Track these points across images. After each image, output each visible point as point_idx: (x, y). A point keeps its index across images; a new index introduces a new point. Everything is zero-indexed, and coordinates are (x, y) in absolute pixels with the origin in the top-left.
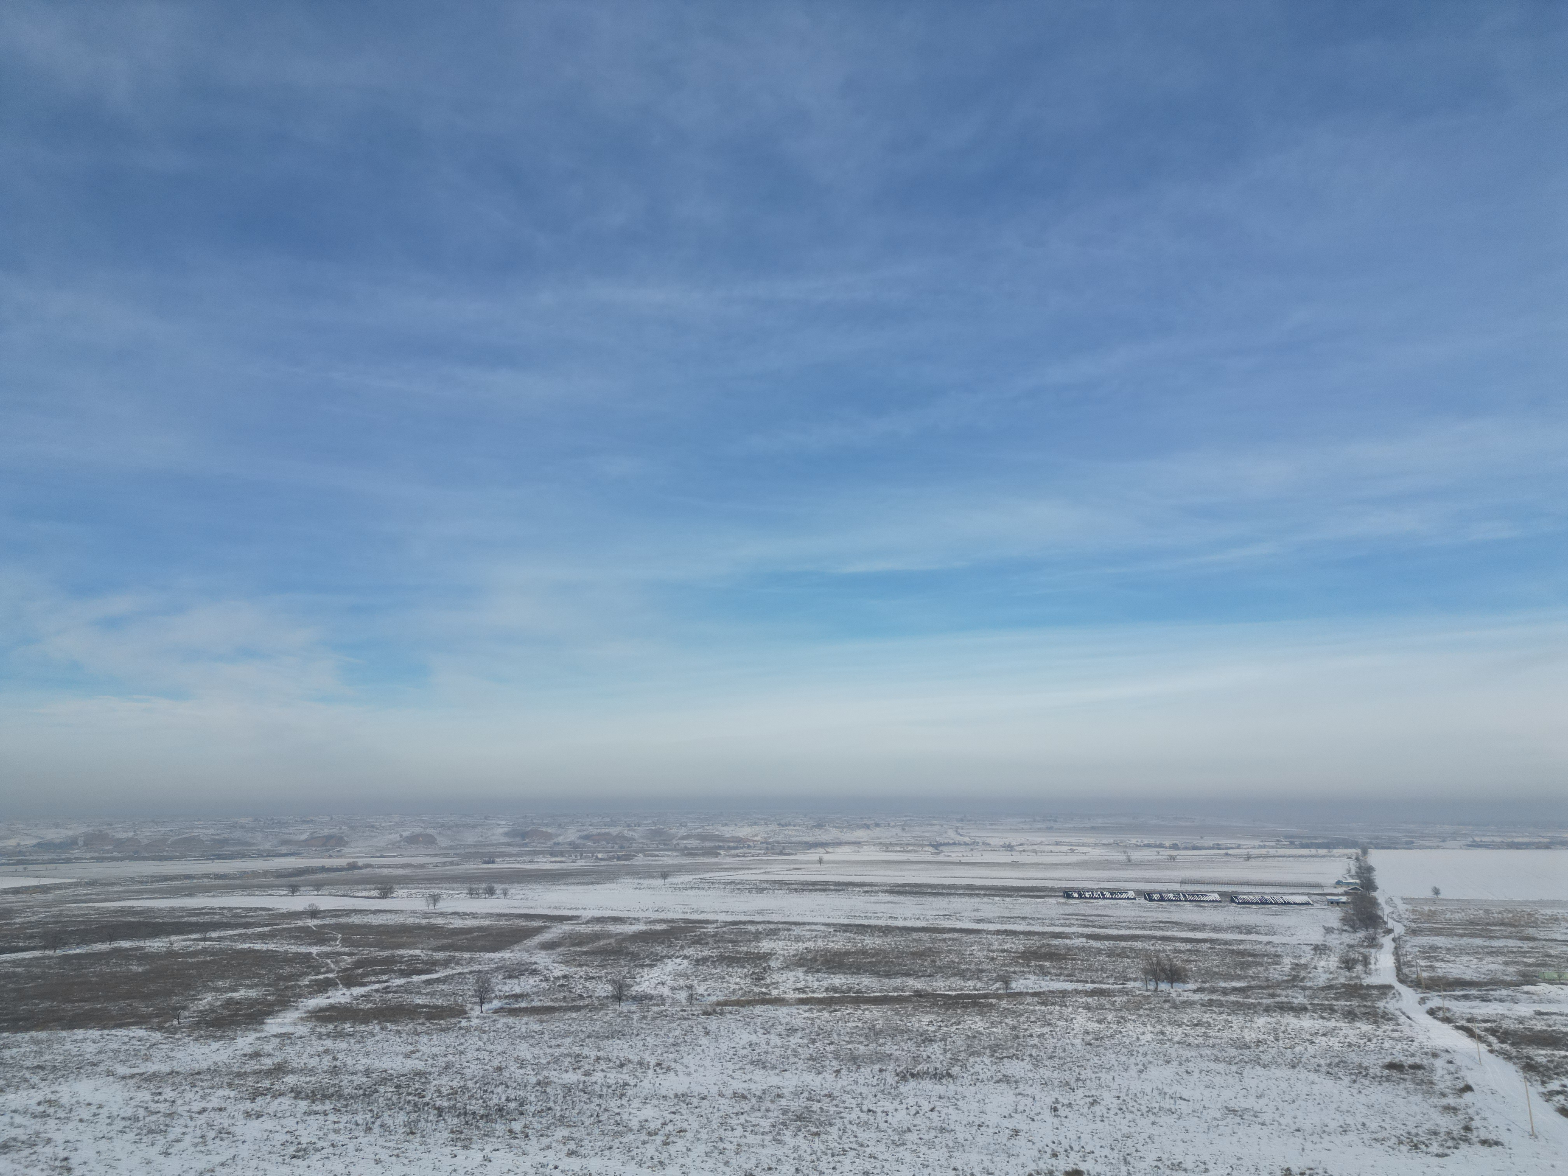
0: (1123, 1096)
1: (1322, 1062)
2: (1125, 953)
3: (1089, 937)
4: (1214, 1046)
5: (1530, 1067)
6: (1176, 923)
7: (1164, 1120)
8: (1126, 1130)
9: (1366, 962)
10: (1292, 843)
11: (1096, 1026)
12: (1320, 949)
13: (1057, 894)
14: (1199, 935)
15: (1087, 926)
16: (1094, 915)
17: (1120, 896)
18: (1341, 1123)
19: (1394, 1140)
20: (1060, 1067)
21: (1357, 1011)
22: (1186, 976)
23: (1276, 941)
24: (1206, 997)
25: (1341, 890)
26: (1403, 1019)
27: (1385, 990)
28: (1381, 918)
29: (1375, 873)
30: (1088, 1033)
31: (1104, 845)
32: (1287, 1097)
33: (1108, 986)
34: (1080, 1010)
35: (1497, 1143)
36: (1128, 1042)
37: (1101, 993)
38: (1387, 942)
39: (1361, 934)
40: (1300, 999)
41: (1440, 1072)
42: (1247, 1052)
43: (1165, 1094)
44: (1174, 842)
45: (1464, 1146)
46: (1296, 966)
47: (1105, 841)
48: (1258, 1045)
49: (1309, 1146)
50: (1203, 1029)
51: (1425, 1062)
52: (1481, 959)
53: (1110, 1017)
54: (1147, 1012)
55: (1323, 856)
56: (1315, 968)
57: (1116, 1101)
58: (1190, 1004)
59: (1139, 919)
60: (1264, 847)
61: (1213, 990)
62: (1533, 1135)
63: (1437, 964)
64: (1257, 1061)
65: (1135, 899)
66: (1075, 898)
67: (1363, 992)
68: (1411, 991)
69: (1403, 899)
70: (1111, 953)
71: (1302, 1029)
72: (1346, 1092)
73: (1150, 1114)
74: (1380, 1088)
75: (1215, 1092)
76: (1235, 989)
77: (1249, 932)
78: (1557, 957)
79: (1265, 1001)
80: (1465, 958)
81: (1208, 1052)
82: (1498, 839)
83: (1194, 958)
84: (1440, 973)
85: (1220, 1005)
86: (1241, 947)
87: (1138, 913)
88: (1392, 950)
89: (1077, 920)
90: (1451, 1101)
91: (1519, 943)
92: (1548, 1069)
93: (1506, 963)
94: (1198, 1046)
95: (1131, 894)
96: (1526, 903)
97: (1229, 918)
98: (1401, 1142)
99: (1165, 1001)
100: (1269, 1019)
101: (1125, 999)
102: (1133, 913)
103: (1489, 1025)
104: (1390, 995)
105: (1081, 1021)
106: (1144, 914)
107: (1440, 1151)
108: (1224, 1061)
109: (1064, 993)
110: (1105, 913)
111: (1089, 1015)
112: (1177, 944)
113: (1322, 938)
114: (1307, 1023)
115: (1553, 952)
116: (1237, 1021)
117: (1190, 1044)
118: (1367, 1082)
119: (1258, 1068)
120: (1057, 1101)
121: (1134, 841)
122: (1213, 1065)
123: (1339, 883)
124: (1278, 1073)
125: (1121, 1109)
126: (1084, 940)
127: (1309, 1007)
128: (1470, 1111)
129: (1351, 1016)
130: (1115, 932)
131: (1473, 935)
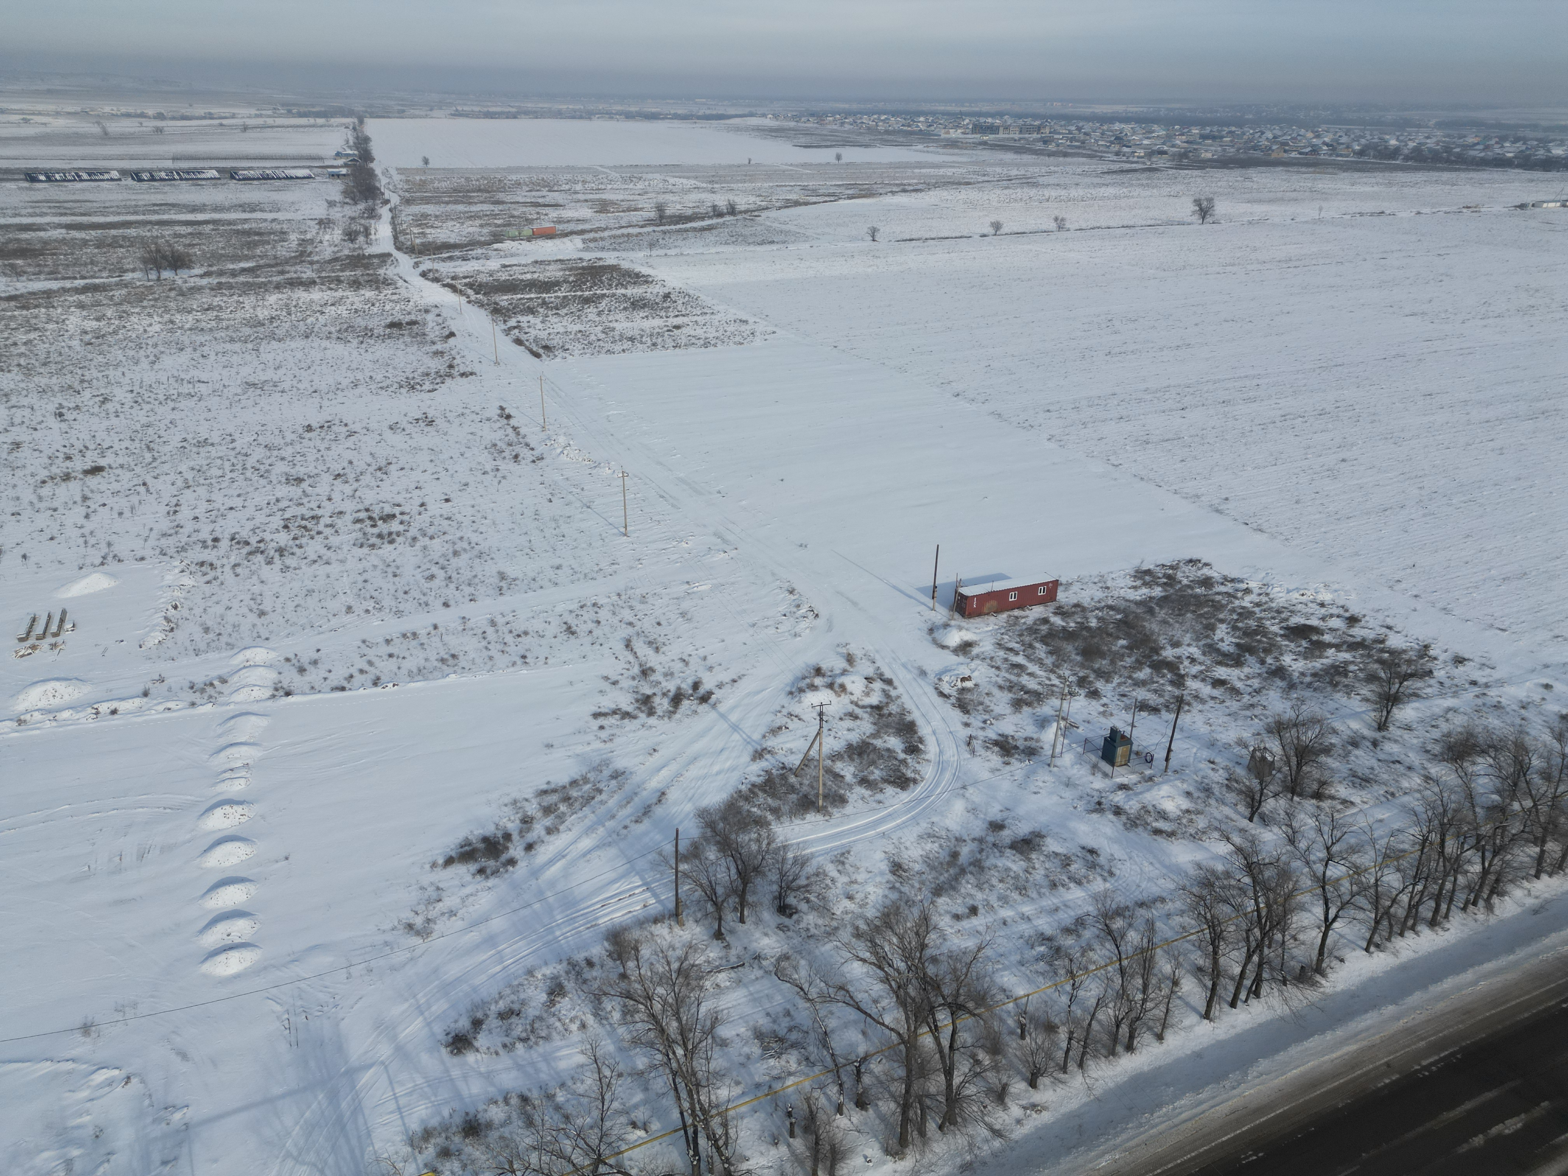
0: (136, 389)
1: (333, 329)
2: (117, 242)
3: (69, 227)
4: (227, 328)
5: (496, 311)
6: (173, 205)
7: (184, 404)
8: (144, 420)
9: (367, 233)
10: (289, 111)
11: (95, 324)
12: (324, 223)
13: (16, 177)
14: (200, 217)
15: (65, 214)
16: (72, 201)
17: (101, 177)
18: (352, 379)
19: (396, 386)
20: (59, 372)
21: (361, 280)
22: (190, 261)
23: (281, 218)
24: (214, 281)
25: (340, 162)
26: (400, 283)
27: (384, 257)
28: (379, 189)
29: (372, 144)
30: (86, 333)
31: (69, 113)
32: (303, 365)
33: (102, 280)
34: (72, 309)
35: (472, 374)
36: (134, 336)
37: (95, 288)
38: (385, 212)
39: (362, 206)
40: (308, 273)
41: (431, 324)
42: (261, 329)
43: (182, 380)
44: (159, 111)
45: (448, 381)
46: (303, 242)
47: (70, 109)
48: (271, 322)
49: (326, 403)
50: (215, 313)
51: (419, 318)
52: (463, 223)
53: (109, 313)
54: (152, 303)
55: (321, 126)
56: (321, 242)
57: (129, 395)
58: (199, 289)
59: (128, 203)
60: (260, 116)
61: (221, 273)
62: (497, 363)
63: (428, 231)
64: (273, 337)
65: (120, 180)
66: (41, 181)
67: (366, 261)
68: (406, 256)
69: (397, 169)
70: (100, 244)
71: (312, 301)
72: (355, 353)
73: (169, 401)
74: (383, 345)
75: (234, 371)
76: (244, 270)
77: (253, 211)
78: (519, 217)
79: (274, 279)
80: (450, 223)
81: (223, 334)
82: (477, 109)
83: (196, 241)
84: (430, 238)
85: (230, 287)
86: (246, 226)
87: (125, 196)
88: (389, 219)
89: (50, 207)
90: (439, 347)
91: (492, 207)
92: (508, 310)
93: (481, 226)
94: (211, 330)
95: (115, 174)
96: (497, 170)
97: (230, 196)
98: (401, 387)
99: (171, 290)
100: (280, 296)
101: (124, 292)
102: (120, 197)
103: (468, 280)
104: (389, 262)
105: (75, 320)
106: (134, 197)
107: (431, 387)
108: (240, 340)
109: (48, 294)
110: (85, 198)
111: (84, 313)
112: (177, 228)
113: (325, 212)
114: (317, 295)
115: (516, 213)
116: (249, 301)
117: (202, 329)
118: (372, 342)
119: (273, 342)
120: (61, 406)
121: (107, 109)
122: (228, 346)
123: (338, 155)
124: (293, 345)
125: (136, 402)
126: (63, 231)
127: (318, 280)
128: (453, 352)
129: (356, 284)
130: (101, 219)
131: (456, 202)
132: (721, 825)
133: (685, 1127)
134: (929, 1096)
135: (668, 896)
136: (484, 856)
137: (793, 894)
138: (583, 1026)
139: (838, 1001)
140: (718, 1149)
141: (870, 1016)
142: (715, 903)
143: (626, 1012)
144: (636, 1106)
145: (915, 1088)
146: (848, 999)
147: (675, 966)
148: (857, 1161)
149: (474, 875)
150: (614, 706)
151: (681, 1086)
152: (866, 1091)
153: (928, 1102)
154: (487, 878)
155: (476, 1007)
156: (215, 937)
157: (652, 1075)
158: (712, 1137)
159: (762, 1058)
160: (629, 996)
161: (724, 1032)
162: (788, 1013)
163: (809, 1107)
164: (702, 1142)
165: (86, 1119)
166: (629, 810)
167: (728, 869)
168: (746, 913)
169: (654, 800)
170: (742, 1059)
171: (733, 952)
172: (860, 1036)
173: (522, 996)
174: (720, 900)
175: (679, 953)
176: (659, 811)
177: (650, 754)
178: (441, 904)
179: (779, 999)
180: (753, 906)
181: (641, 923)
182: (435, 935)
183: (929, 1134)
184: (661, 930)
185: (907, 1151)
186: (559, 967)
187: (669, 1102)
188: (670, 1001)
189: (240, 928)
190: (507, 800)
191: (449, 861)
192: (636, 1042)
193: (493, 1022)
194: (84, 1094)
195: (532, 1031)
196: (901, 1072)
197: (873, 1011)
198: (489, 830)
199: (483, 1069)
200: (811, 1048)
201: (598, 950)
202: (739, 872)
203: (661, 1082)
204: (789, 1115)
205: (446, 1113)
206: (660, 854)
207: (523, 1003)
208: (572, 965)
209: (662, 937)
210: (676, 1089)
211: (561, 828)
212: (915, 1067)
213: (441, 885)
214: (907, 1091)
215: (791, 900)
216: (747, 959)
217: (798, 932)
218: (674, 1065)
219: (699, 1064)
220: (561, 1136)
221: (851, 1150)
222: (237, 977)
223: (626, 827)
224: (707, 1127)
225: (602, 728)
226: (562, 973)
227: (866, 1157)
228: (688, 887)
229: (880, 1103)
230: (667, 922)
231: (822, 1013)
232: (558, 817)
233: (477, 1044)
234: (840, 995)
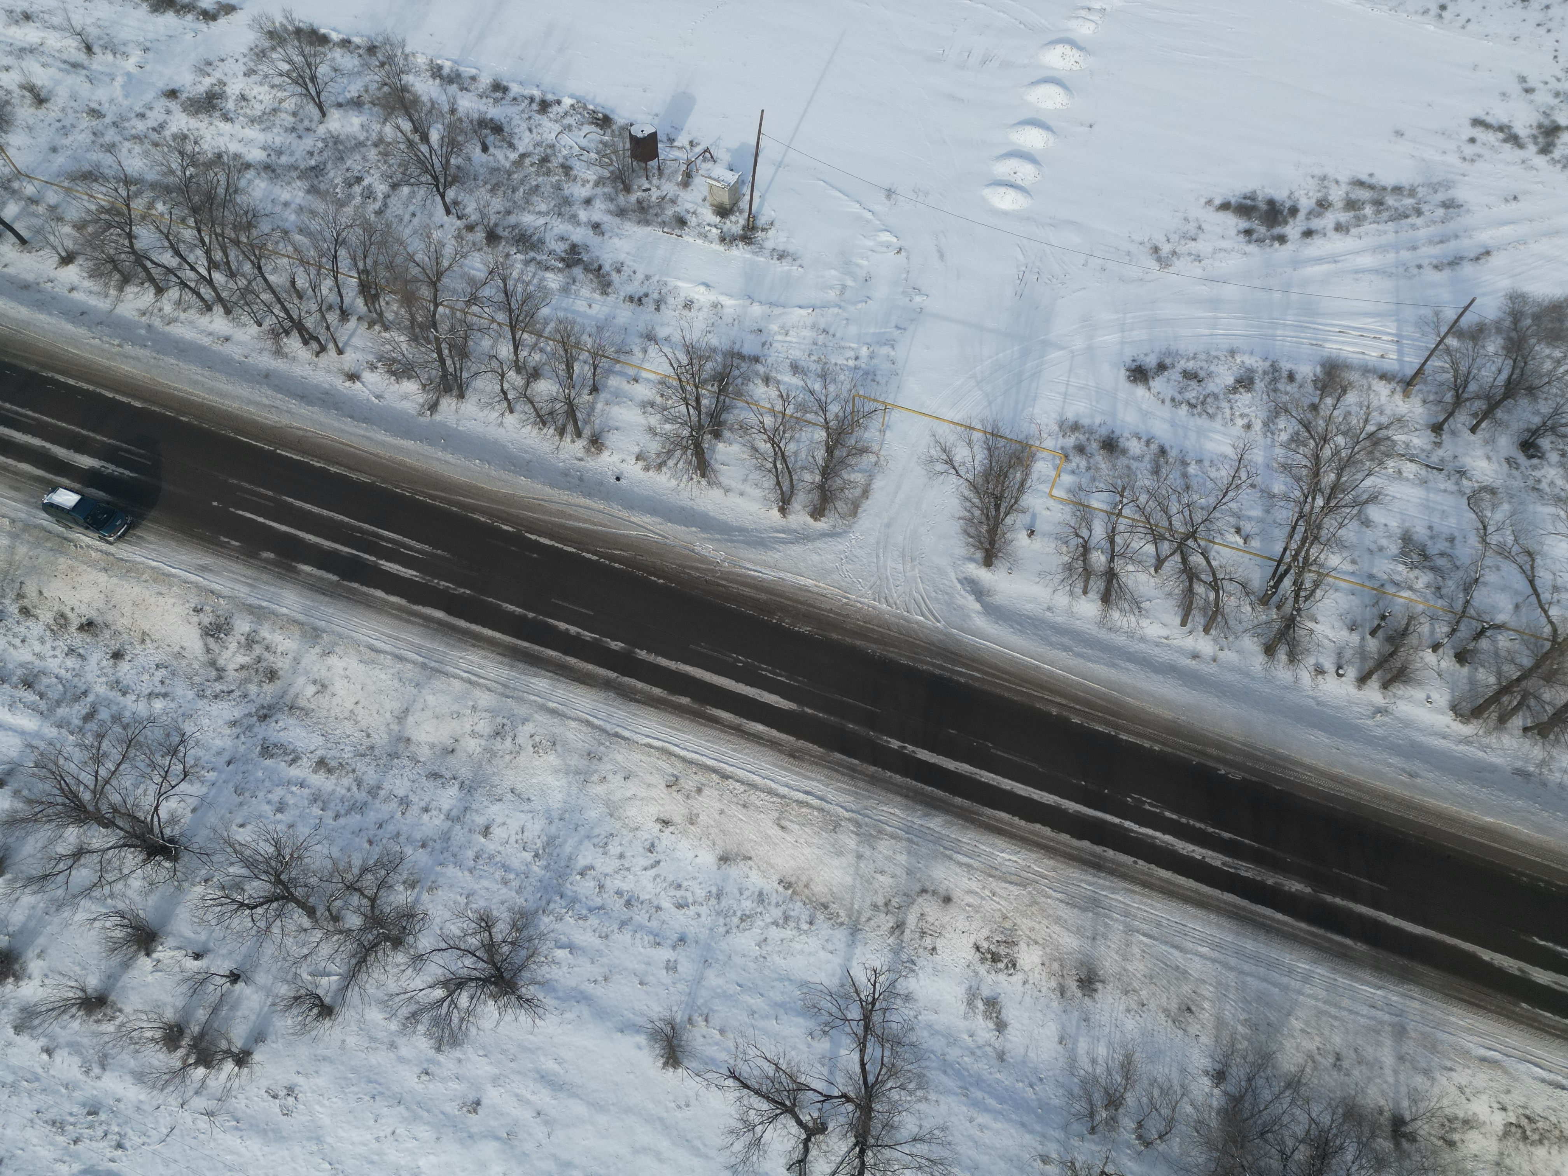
132: (1529, 321)
133: (1280, 562)
134: (1537, 698)
135: (1413, 361)
136: (1260, 218)
137: (1553, 438)
138: (1248, 427)
139: (1515, 562)
140: (1297, 596)
141: (1538, 596)
142: (1458, 396)
143: (1295, 439)
144: (1250, 519)
145: (1530, 684)
146: (1527, 567)
147: (1371, 428)
148: (1419, 694)
149: (1239, 232)
150: (1505, 120)
151: (1300, 529)
152: (1475, 651)
153: (1532, 702)
154: (1249, 242)
155: (1168, 353)
156: (1004, 169)
157: (1282, 503)
158: (1298, 585)
159: (1394, 558)
160: (1307, 427)
161: (1374, 512)
162: (1452, 540)
163: (1408, 625)
164: (1287, 583)
165: (864, 263)
166: (1436, 250)
167: (1500, 371)
168: (1483, 425)
169: (1472, 255)
170: (1373, 547)
171: (1440, 452)
172: (1511, 607)
173: (1213, 368)
174: (1466, 395)
175: (1384, 420)
176: (1468, 269)
177: (1507, 200)
178: (1193, 244)
179: (1452, 522)
180: (1499, 423)
181: (1367, 370)
182: (1172, 269)
183: (1509, 725)
184: (1382, 389)
185: (1475, 721)
186: (1261, 363)
187: (1280, 535)
188: (1343, 454)
189: (1026, 172)
190: (1318, 172)
191: (1225, 206)
192: (1286, 468)
193: (1174, 375)
194: (870, 243)
195: (1203, 403)
196: (1527, 662)
197: (1546, 596)
198: (1280, 195)
199: (1144, 406)
200: (1450, 583)
201: (1307, 370)
202: (1509, 381)
203: (1285, 514)
204: (1383, 618)
205: (1098, 420)
206: (1437, 314)
207: (1210, 375)
208: (1275, 368)
209: (1377, 394)
210: (1294, 528)
211: (1353, 231)
212: (1545, 668)
213: (1204, 226)
214: (1518, 680)
215: (1545, 443)
216: (1450, 467)
217: (1526, 478)
218: (1307, 508)
219: (1330, 524)
220: (1174, 497)
221: (1419, 683)
222: (1004, 213)
223: (1419, 267)
224: (1300, 574)
225: (1472, 140)
226: (1260, 370)
227: (1428, 697)
228: (1440, 364)
229: (1481, 670)
230: (1393, 385)
231: (1488, 562)
232: (1358, 218)
233: (1151, 383)
234: (1523, 559)
